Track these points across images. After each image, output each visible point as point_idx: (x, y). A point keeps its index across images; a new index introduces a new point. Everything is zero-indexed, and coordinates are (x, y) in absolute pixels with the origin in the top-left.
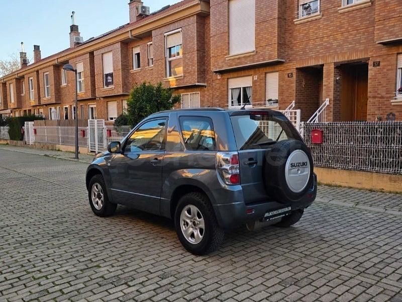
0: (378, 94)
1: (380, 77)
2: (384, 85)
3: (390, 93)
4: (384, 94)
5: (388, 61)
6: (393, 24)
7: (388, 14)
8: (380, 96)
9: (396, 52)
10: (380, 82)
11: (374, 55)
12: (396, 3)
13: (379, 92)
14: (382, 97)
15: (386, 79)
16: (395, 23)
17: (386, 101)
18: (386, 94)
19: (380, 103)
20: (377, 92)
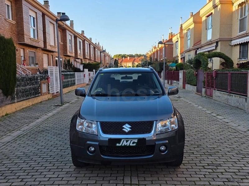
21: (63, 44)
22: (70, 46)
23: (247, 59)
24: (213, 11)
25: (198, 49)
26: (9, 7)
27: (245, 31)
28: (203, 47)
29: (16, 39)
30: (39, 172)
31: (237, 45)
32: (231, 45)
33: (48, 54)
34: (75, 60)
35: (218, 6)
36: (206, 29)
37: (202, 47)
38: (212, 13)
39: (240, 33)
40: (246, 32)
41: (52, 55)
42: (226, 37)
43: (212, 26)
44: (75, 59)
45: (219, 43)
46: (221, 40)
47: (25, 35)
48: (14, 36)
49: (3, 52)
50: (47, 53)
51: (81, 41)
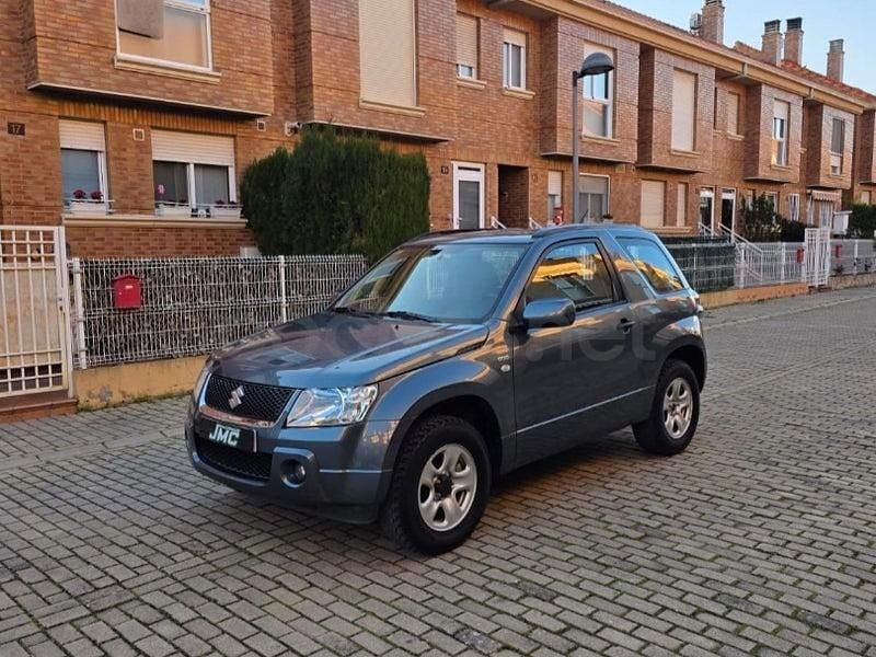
0: (29, 198)
1: (29, 161)
2: (40, 179)
3: (53, 199)
4: (41, 198)
5: (43, 127)
6: (77, 55)
7: (64, 30)
8: (32, 202)
9: (57, 114)
10: (29, 172)
11: (8, 107)
12: (79, 14)
13: (29, 192)
14: (37, 207)
15: (40, 167)
16: (82, 56)
17: (49, 214)
18: (47, 199)
19: (33, 218)
20: (23, 193)
21: (744, 141)
22: (780, 144)
26: (520, 51)
29: (533, 144)
30: (655, 603)
33: (665, 182)
34: (810, 194)
41: (686, 184)
44: (809, 191)
47: (558, 130)
48: (529, 135)
49: (384, 192)
50: (663, 177)
51: (849, 120)
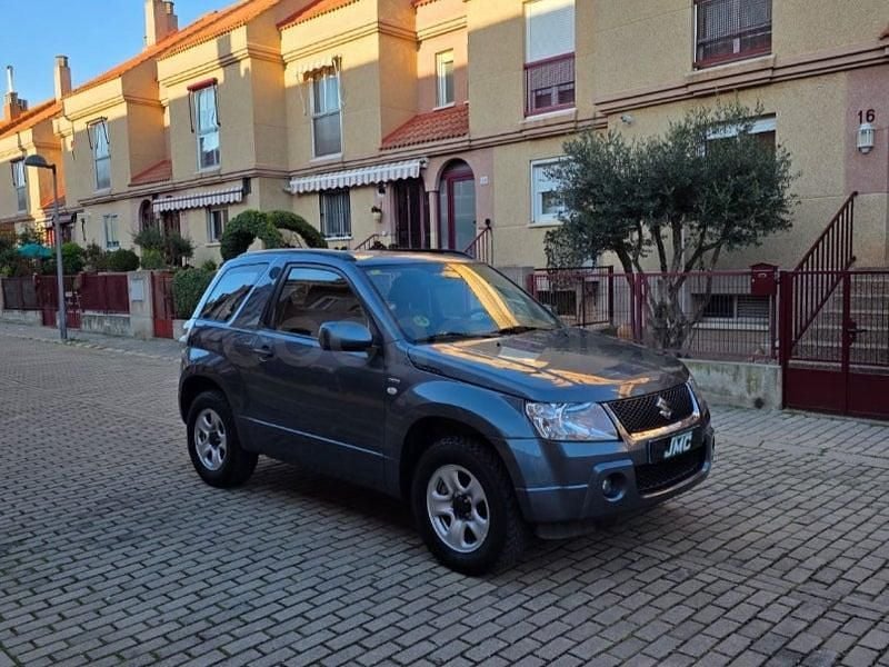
23: (347, 237)
24: (219, 75)
25: (155, 196)
27: (339, 155)
28: (181, 192)
31: (314, 192)
32: (289, 193)
35: (239, 61)
36: (193, 131)
37: (175, 190)
38: (214, 82)
39: (319, 159)
40: (343, 157)
42: (274, 165)
43: (219, 124)
45: (254, 184)
46: (260, 174)
